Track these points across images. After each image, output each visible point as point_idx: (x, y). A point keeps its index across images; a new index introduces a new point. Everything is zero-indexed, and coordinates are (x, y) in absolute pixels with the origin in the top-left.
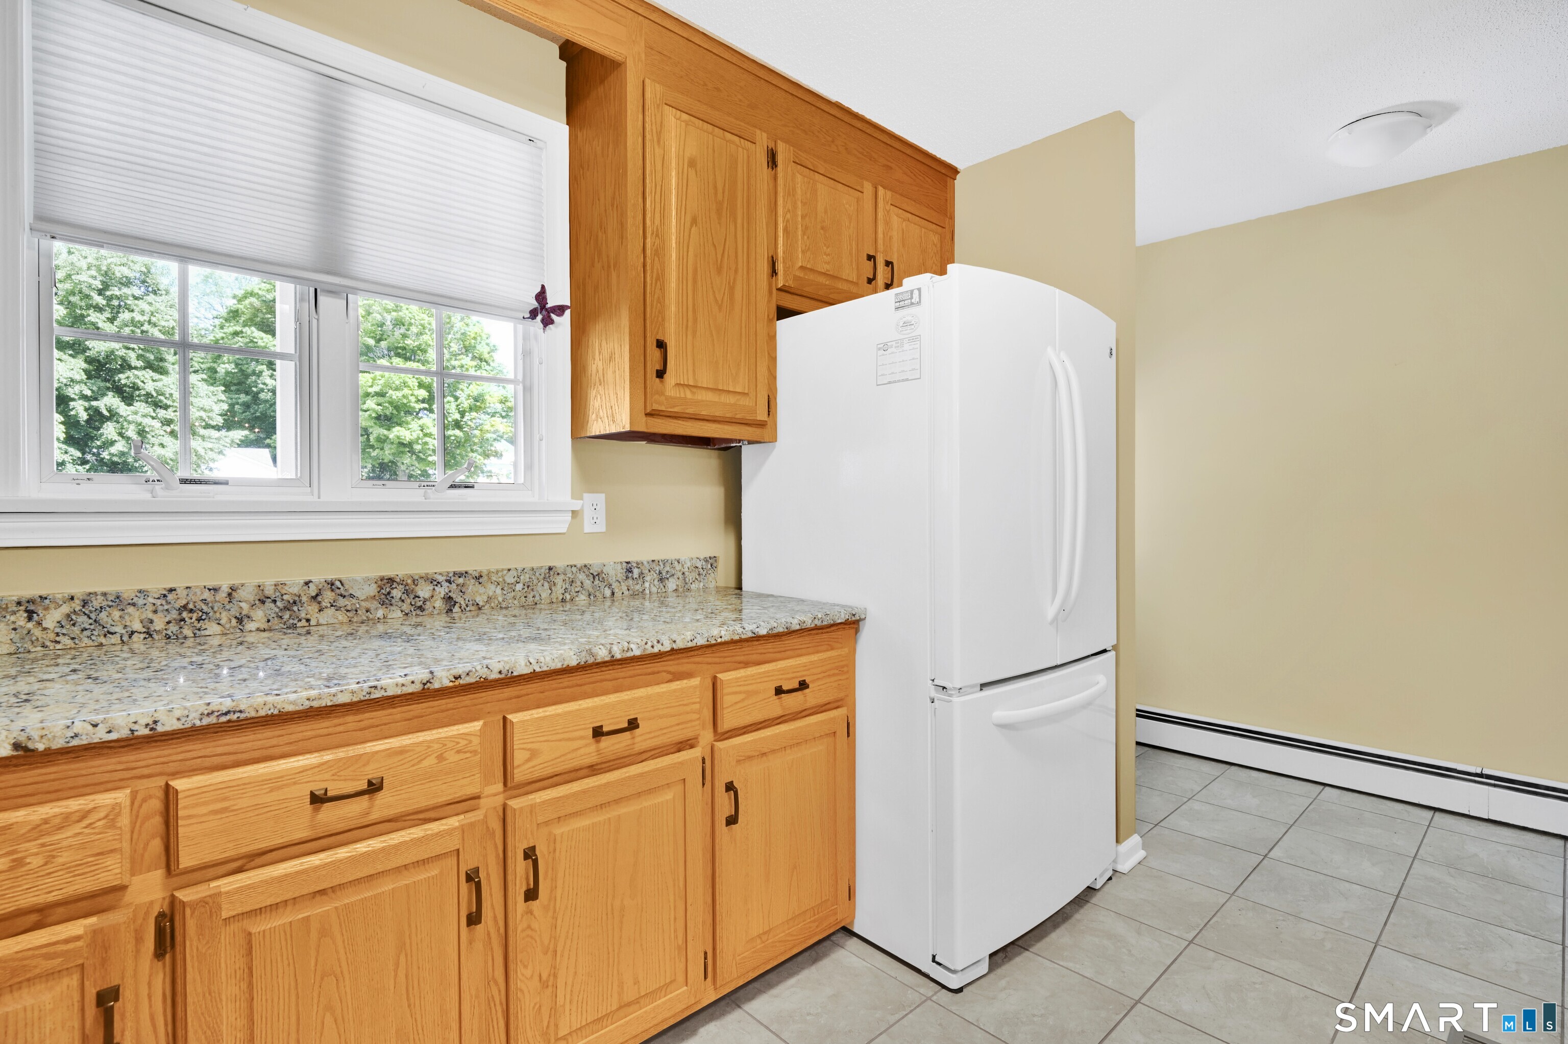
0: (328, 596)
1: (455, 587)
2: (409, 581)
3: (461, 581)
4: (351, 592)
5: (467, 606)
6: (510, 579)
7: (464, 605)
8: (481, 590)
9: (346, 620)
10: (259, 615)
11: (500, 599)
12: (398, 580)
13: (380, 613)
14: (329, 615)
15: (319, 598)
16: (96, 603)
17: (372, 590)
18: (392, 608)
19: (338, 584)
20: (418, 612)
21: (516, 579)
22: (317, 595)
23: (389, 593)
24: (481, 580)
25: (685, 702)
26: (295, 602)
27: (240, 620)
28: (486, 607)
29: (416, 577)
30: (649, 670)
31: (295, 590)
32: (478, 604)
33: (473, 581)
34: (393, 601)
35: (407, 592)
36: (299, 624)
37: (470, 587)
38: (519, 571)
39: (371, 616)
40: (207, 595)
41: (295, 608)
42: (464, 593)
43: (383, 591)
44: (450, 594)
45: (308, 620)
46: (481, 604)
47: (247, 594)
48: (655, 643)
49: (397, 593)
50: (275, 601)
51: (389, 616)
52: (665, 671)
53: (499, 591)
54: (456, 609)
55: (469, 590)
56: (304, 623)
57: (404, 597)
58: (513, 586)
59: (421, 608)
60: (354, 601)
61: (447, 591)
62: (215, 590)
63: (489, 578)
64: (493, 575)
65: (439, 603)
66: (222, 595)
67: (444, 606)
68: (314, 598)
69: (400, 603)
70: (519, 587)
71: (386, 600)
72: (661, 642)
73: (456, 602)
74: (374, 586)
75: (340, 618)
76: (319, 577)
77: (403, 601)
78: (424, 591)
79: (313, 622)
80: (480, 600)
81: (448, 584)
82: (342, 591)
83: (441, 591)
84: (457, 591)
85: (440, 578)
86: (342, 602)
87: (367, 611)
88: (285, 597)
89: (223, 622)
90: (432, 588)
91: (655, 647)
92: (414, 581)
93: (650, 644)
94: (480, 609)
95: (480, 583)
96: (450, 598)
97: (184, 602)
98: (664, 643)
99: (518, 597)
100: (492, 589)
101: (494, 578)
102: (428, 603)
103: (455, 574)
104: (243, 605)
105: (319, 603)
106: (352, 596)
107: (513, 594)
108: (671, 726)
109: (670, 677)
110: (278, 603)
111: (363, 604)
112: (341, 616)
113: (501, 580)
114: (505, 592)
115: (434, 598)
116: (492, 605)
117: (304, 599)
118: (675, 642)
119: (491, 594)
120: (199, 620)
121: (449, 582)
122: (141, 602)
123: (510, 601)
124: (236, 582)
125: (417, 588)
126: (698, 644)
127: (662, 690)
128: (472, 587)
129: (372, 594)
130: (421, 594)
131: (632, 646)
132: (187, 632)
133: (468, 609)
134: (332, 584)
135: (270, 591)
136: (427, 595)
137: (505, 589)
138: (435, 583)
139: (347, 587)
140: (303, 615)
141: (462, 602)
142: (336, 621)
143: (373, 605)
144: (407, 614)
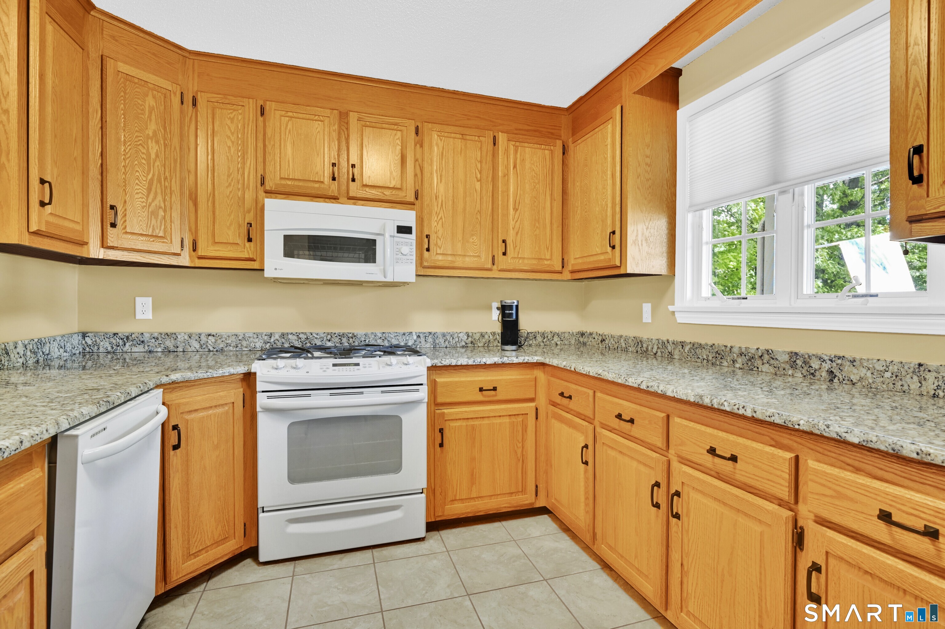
0: (766, 357)
1: (835, 365)
2: (806, 356)
3: (839, 361)
4: (776, 357)
5: (844, 380)
6: (879, 367)
7: (841, 379)
8: (855, 371)
9: (774, 372)
10: (740, 360)
11: (871, 381)
12: (800, 354)
13: (790, 372)
14: (765, 368)
15: (762, 358)
16: (696, 346)
17: (786, 358)
18: (797, 371)
19: (770, 351)
20: (812, 377)
21: (884, 368)
22: (762, 356)
23: (795, 361)
24: (854, 364)
25: (775, 466)
26: (753, 358)
27: (733, 362)
28: (858, 384)
29: (811, 355)
30: (757, 430)
31: (753, 351)
32: (852, 381)
33: (848, 363)
34: (797, 366)
35: (805, 362)
36: (754, 369)
37: (846, 367)
38: (888, 362)
39: (786, 373)
40: (723, 348)
41: (753, 361)
42: (842, 370)
43: (792, 360)
44: (832, 369)
45: (758, 368)
46: (854, 381)
47: (735, 350)
48: (741, 407)
49: (799, 362)
50: (745, 355)
51: (795, 375)
52: (769, 436)
53: (869, 374)
54: (836, 380)
55: (846, 369)
56: (756, 369)
57: (803, 365)
58: (882, 373)
59: (812, 374)
60: (778, 362)
61: (830, 366)
62: (726, 346)
63: (861, 364)
64: (864, 361)
65: (824, 374)
66: (728, 349)
67: (828, 376)
68: (761, 357)
69: (801, 368)
70: (887, 375)
71: (793, 365)
72: (745, 408)
73: (836, 376)
74: (787, 356)
75: (771, 370)
76: (762, 348)
77: (803, 368)
78: (815, 364)
79: (760, 370)
80: (854, 378)
81: (830, 362)
82: (772, 355)
83: (826, 366)
84: (837, 368)
85: (826, 358)
86: (772, 362)
87: (784, 370)
88: (749, 354)
89: (728, 361)
90: (820, 363)
91: (740, 410)
92: (809, 356)
93: (737, 406)
94: (854, 384)
95: (854, 366)
96: (832, 372)
97: (717, 350)
98: (747, 410)
99: (887, 383)
100: (863, 372)
101: (865, 364)
102: (817, 372)
103: (835, 356)
104: (735, 355)
105: (762, 360)
106: (777, 359)
107: (882, 379)
108: (763, 478)
109: (773, 443)
110: (747, 357)
111: (782, 365)
112: (772, 370)
113: (871, 366)
114: (874, 377)
115: (822, 369)
116: (864, 383)
117: (756, 357)
118: (755, 412)
119: (862, 375)
120: (721, 358)
121: (831, 361)
122: (706, 347)
123: (879, 384)
124: (733, 345)
125: (811, 361)
126: (775, 422)
127: (757, 447)
128: (847, 367)
129: (787, 360)
130: (813, 365)
131: (725, 403)
132: (718, 363)
133: (844, 382)
134: (768, 351)
135: (743, 350)
136: (817, 367)
137: (875, 374)
138: (822, 360)
139: (775, 354)
140: (756, 365)
141: (841, 377)
142: (769, 371)
143: (787, 367)
144: (805, 376)
